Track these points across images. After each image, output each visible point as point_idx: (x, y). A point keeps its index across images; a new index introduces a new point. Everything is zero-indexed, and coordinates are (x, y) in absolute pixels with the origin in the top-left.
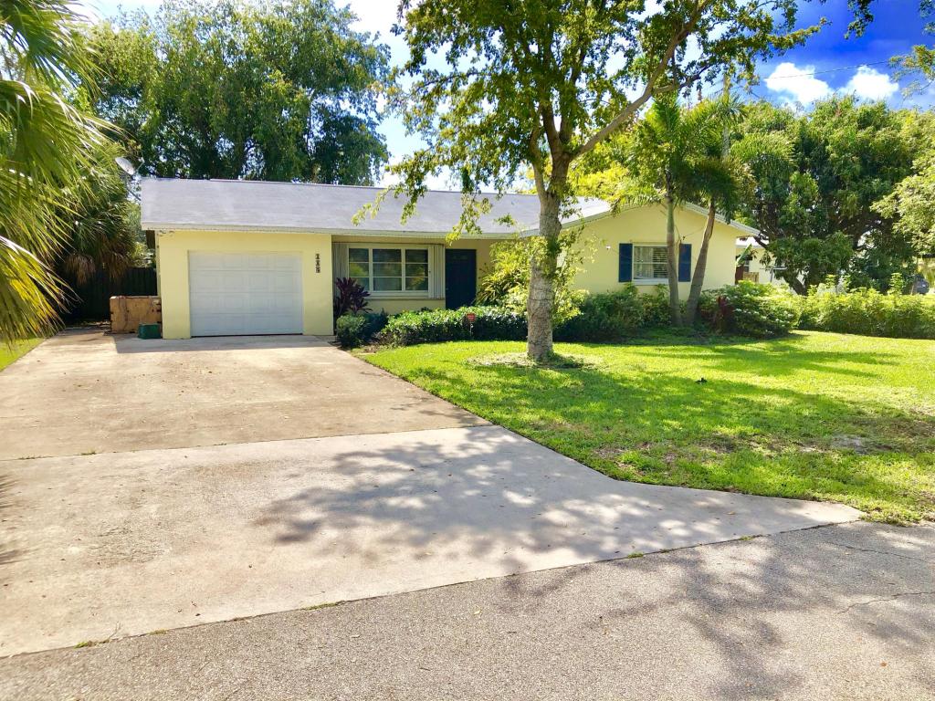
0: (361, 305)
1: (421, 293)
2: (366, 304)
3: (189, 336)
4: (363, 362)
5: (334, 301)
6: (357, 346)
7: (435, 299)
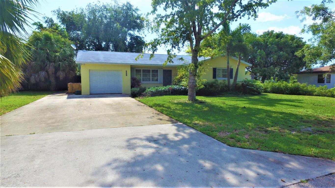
0: (139, 85)
1: (156, 82)
2: (140, 85)
3: (89, 94)
4: (138, 101)
5: (131, 84)
6: (137, 97)
7: (160, 84)
